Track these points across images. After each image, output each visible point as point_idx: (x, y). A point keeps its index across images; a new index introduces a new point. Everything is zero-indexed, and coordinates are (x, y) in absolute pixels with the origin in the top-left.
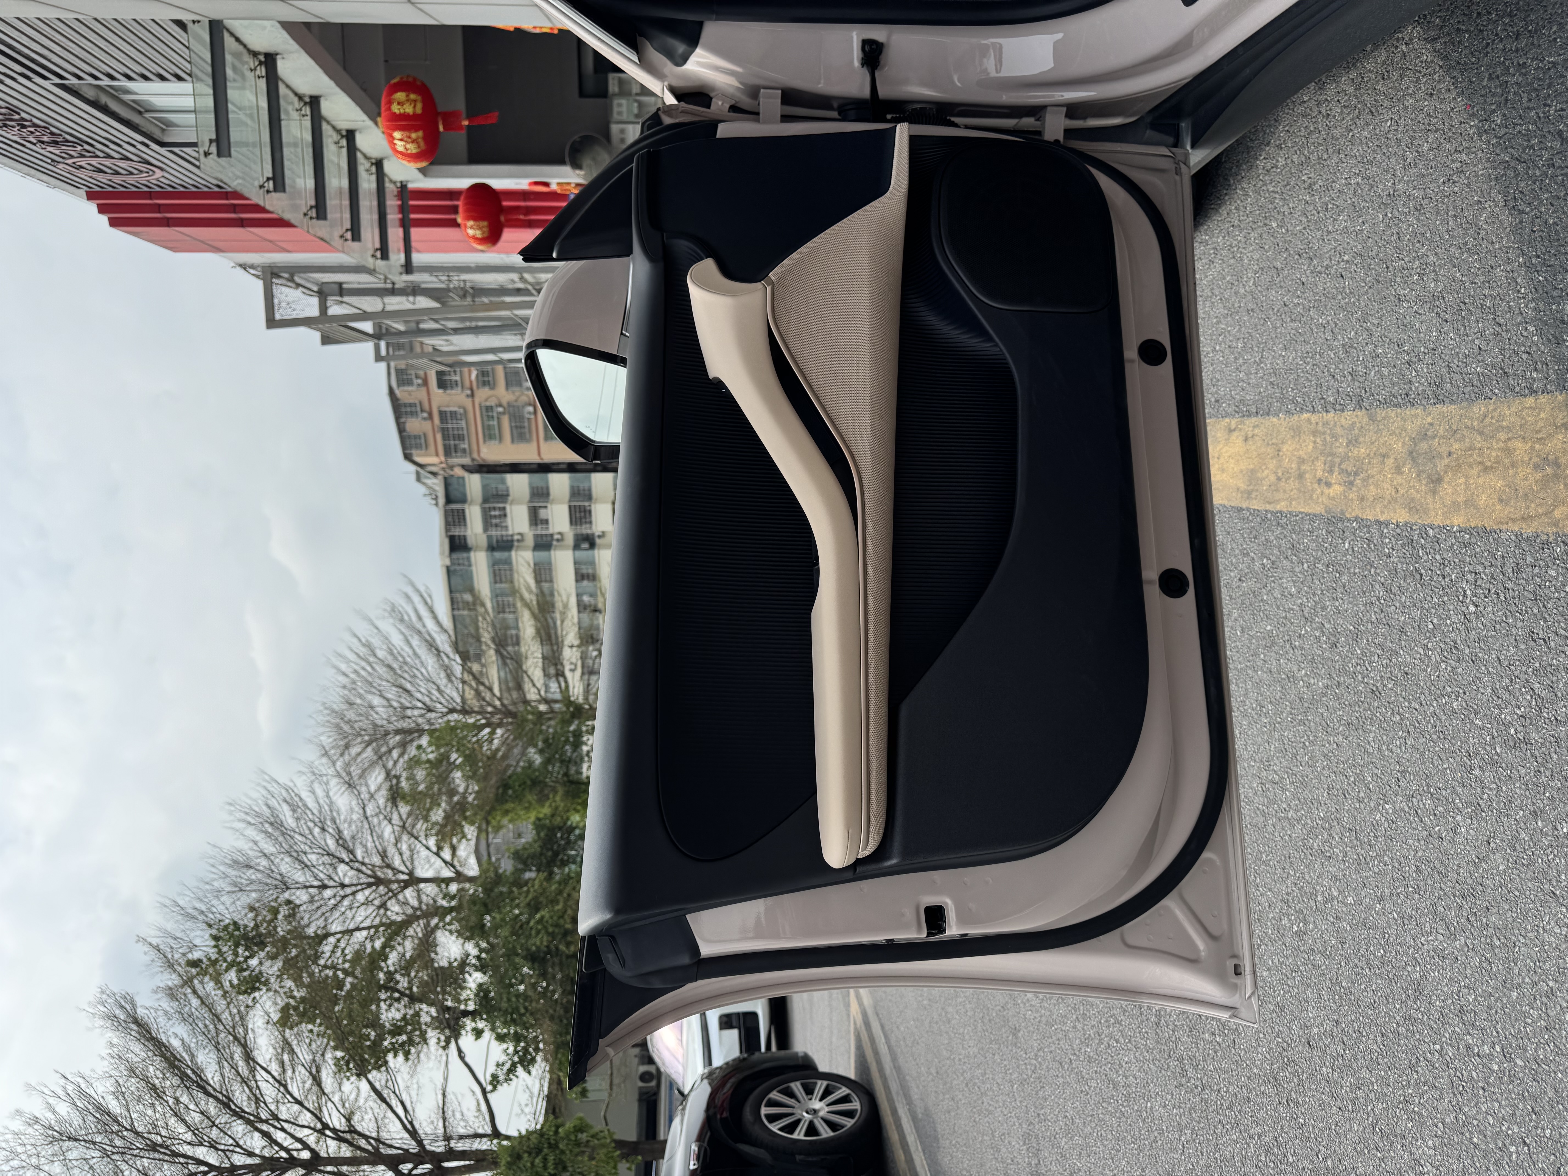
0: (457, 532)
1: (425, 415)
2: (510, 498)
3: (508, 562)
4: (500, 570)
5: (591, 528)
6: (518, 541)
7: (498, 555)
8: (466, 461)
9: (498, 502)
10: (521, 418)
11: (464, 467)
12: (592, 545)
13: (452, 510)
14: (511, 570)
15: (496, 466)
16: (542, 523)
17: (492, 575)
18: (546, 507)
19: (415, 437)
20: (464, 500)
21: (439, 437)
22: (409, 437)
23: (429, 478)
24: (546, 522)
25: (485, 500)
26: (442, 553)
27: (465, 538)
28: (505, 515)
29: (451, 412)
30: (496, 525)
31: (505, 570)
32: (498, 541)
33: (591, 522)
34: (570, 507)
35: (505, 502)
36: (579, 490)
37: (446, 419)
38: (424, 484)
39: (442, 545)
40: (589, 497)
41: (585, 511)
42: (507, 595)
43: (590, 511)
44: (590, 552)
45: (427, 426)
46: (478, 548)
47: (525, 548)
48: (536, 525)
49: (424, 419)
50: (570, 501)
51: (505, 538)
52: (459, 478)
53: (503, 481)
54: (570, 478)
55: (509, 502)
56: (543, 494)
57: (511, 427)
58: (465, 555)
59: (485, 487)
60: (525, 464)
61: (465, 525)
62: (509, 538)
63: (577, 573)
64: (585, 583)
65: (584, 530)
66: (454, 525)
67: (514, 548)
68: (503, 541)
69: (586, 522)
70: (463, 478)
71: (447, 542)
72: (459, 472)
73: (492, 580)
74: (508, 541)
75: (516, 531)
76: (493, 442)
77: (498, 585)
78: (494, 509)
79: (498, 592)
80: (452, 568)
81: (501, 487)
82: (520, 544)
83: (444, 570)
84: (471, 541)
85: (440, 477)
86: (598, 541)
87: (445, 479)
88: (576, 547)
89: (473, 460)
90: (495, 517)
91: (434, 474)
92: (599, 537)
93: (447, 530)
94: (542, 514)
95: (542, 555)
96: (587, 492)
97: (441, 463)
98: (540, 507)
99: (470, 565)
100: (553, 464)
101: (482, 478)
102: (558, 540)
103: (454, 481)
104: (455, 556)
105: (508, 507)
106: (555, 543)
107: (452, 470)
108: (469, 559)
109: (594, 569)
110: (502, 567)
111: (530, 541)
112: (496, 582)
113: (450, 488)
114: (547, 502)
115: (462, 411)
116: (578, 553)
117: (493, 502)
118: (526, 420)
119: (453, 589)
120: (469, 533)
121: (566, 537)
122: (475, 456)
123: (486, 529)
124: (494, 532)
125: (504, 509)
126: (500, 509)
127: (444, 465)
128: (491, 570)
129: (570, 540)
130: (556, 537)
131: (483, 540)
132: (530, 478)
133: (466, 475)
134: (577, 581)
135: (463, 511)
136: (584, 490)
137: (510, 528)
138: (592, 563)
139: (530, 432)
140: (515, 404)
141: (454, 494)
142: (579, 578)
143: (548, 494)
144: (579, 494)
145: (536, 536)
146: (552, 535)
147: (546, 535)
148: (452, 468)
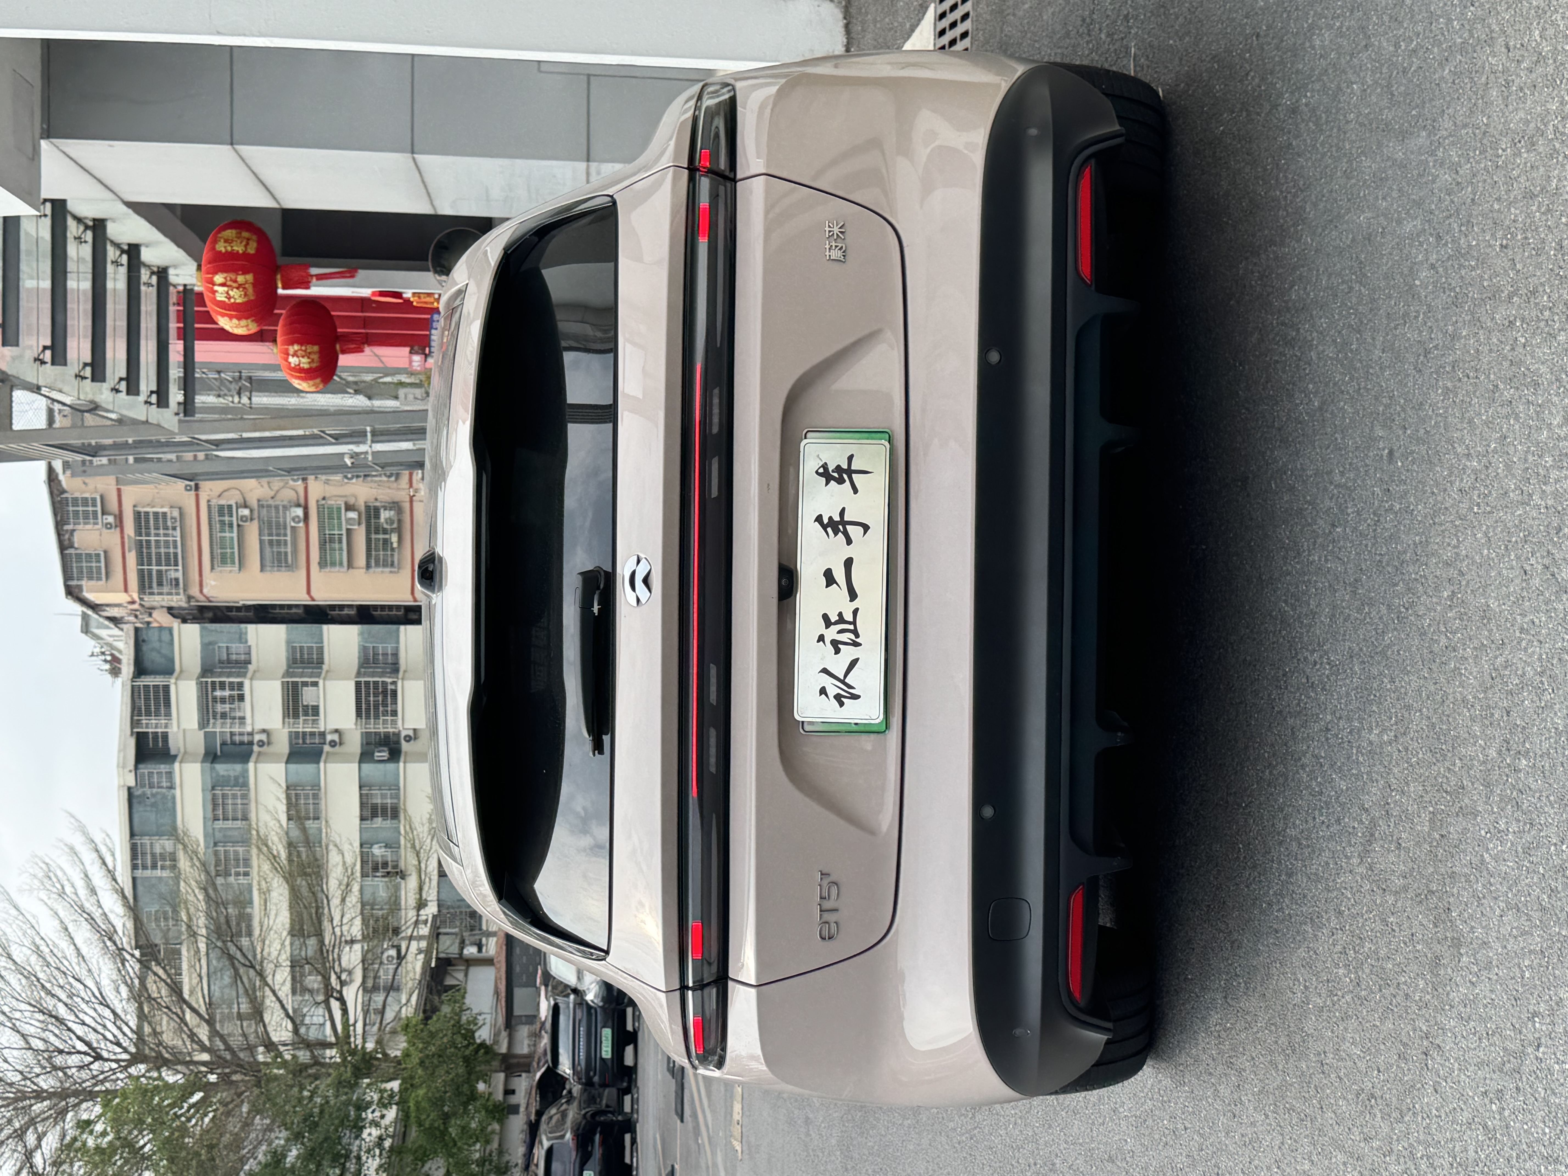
0: (152, 725)
1: (110, 519)
2: (251, 668)
3: (242, 782)
4: (224, 796)
5: (394, 722)
6: (261, 744)
7: (222, 768)
8: (178, 601)
9: (229, 675)
10: (281, 527)
11: (170, 610)
12: (395, 754)
13: (146, 687)
14: (245, 796)
15: (230, 609)
16: (306, 714)
17: (210, 807)
18: (315, 684)
19: (89, 556)
20: (169, 671)
21: (132, 558)
22: (79, 556)
23: (108, 627)
24: (315, 710)
25: (207, 670)
26: (122, 766)
27: (165, 736)
28: (241, 698)
29: (156, 514)
30: (224, 715)
31: (234, 797)
32: (223, 744)
33: (394, 713)
34: (358, 685)
35: (244, 675)
36: (375, 654)
37: (148, 528)
38: (96, 637)
39: (122, 749)
40: (395, 668)
41: (385, 692)
42: (235, 843)
43: (394, 693)
44: (391, 766)
45: (112, 539)
46: (187, 757)
47: (273, 758)
48: (296, 716)
49: (108, 526)
50: (359, 674)
51: (237, 739)
52: (161, 628)
53: (242, 638)
54: (361, 634)
55: (249, 675)
56: (310, 662)
57: (261, 542)
58: (163, 768)
59: (207, 647)
60: (282, 607)
61: (168, 714)
62: (246, 739)
63: (362, 805)
64: (378, 822)
65: (382, 727)
66: (148, 713)
67: (253, 757)
68: (233, 743)
69: (385, 713)
70: (170, 630)
71: (132, 743)
72: (161, 618)
73: (210, 815)
74: (242, 743)
75: (259, 726)
76: (228, 568)
77: (220, 824)
78: (222, 686)
79: (218, 835)
80: (138, 792)
81: (235, 647)
82: (265, 749)
83: (125, 794)
84: (175, 744)
85: (129, 628)
86: (405, 746)
87: (137, 630)
88: (366, 756)
89: (190, 598)
90: (223, 700)
91: (115, 621)
92: (408, 739)
93: (134, 723)
94: (308, 696)
95: (304, 770)
96: (390, 659)
97: (133, 602)
98: (305, 684)
99: (172, 787)
100: (333, 607)
101: (202, 630)
102: (333, 744)
103: (152, 637)
104: (145, 769)
105: (247, 683)
106: (327, 748)
107: (150, 615)
108: (170, 774)
109: (397, 796)
110: (228, 791)
111: (282, 745)
112: (216, 819)
113: (145, 648)
114: (319, 676)
115: (176, 513)
116: (367, 767)
117: (220, 675)
118: (289, 532)
119: (136, 829)
120: (173, 730)
121: (347, 738)
122: (194, 591)
123: (203, 724)
124: (218, 728)
125: (240, 685)
126: (232, 686)
127: (136, 606)
128: (209, 797)
129: (354, 743)
130: (329, 738)
131: (197, 742)
132: (288, 633)
133: (176, 624)
134: (362, 819)
135: (167, 688)
136: (385, 655)
137: (248, 720)
138: (395, 787)
139: (295, 551)
140: (271, 502)
141: (152, 657)
142: (368, 813)
143: (321, 662)
144: (375, 661)
145: (294, 736)
146: (323, 734)
147: (312, 734)
148: (150, 611)
